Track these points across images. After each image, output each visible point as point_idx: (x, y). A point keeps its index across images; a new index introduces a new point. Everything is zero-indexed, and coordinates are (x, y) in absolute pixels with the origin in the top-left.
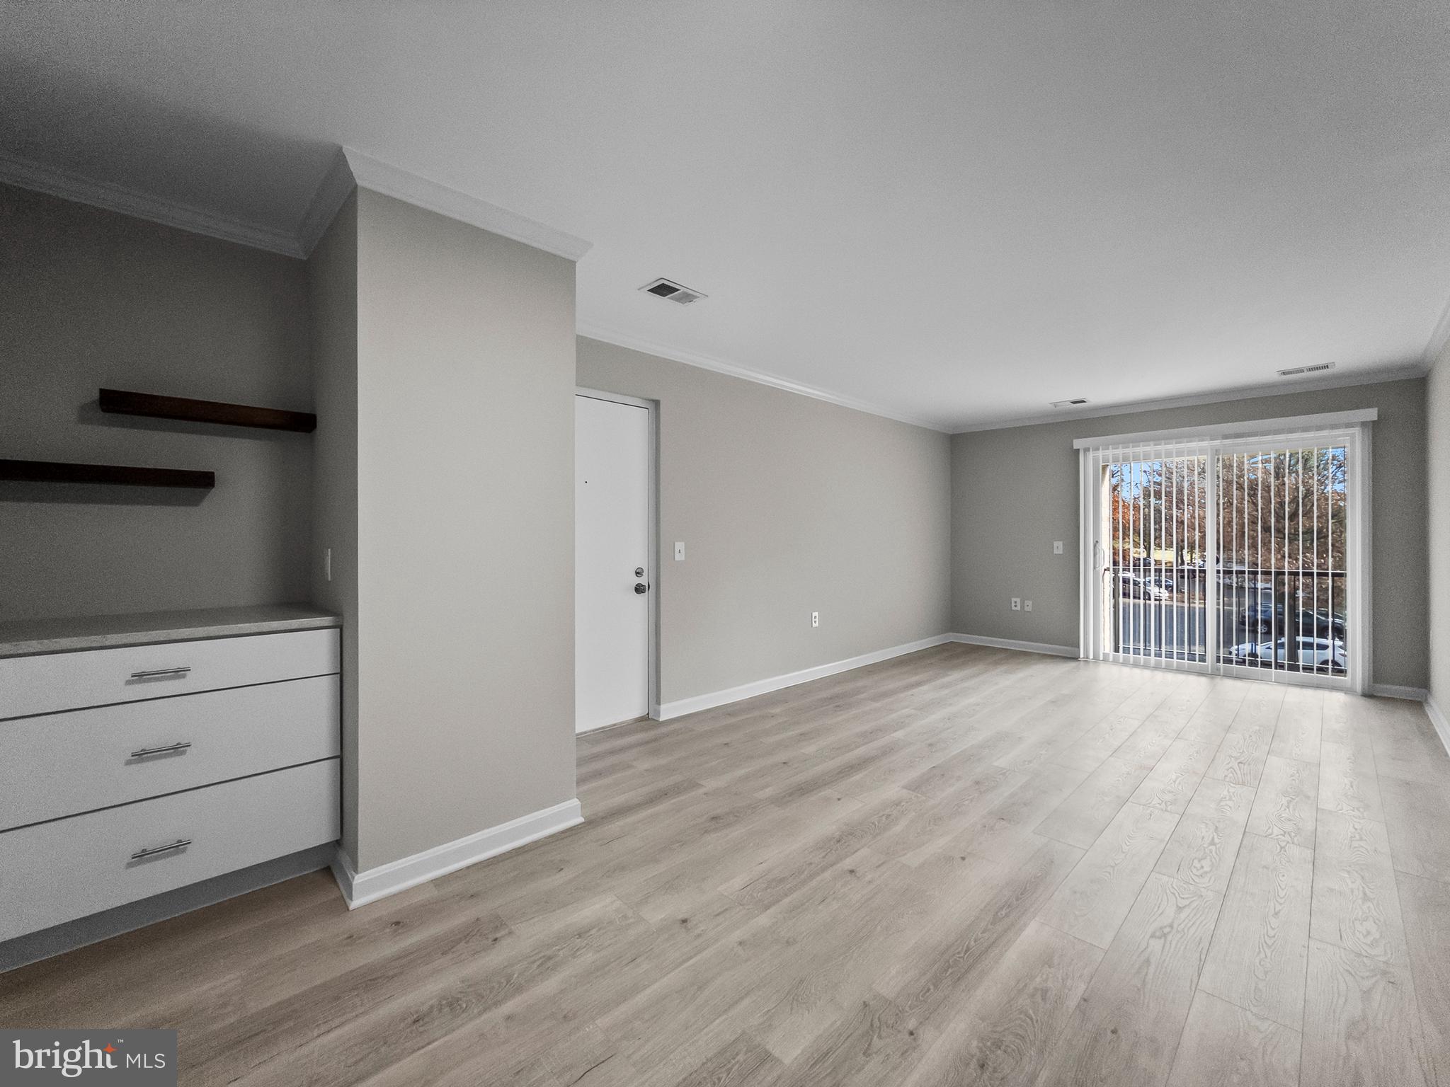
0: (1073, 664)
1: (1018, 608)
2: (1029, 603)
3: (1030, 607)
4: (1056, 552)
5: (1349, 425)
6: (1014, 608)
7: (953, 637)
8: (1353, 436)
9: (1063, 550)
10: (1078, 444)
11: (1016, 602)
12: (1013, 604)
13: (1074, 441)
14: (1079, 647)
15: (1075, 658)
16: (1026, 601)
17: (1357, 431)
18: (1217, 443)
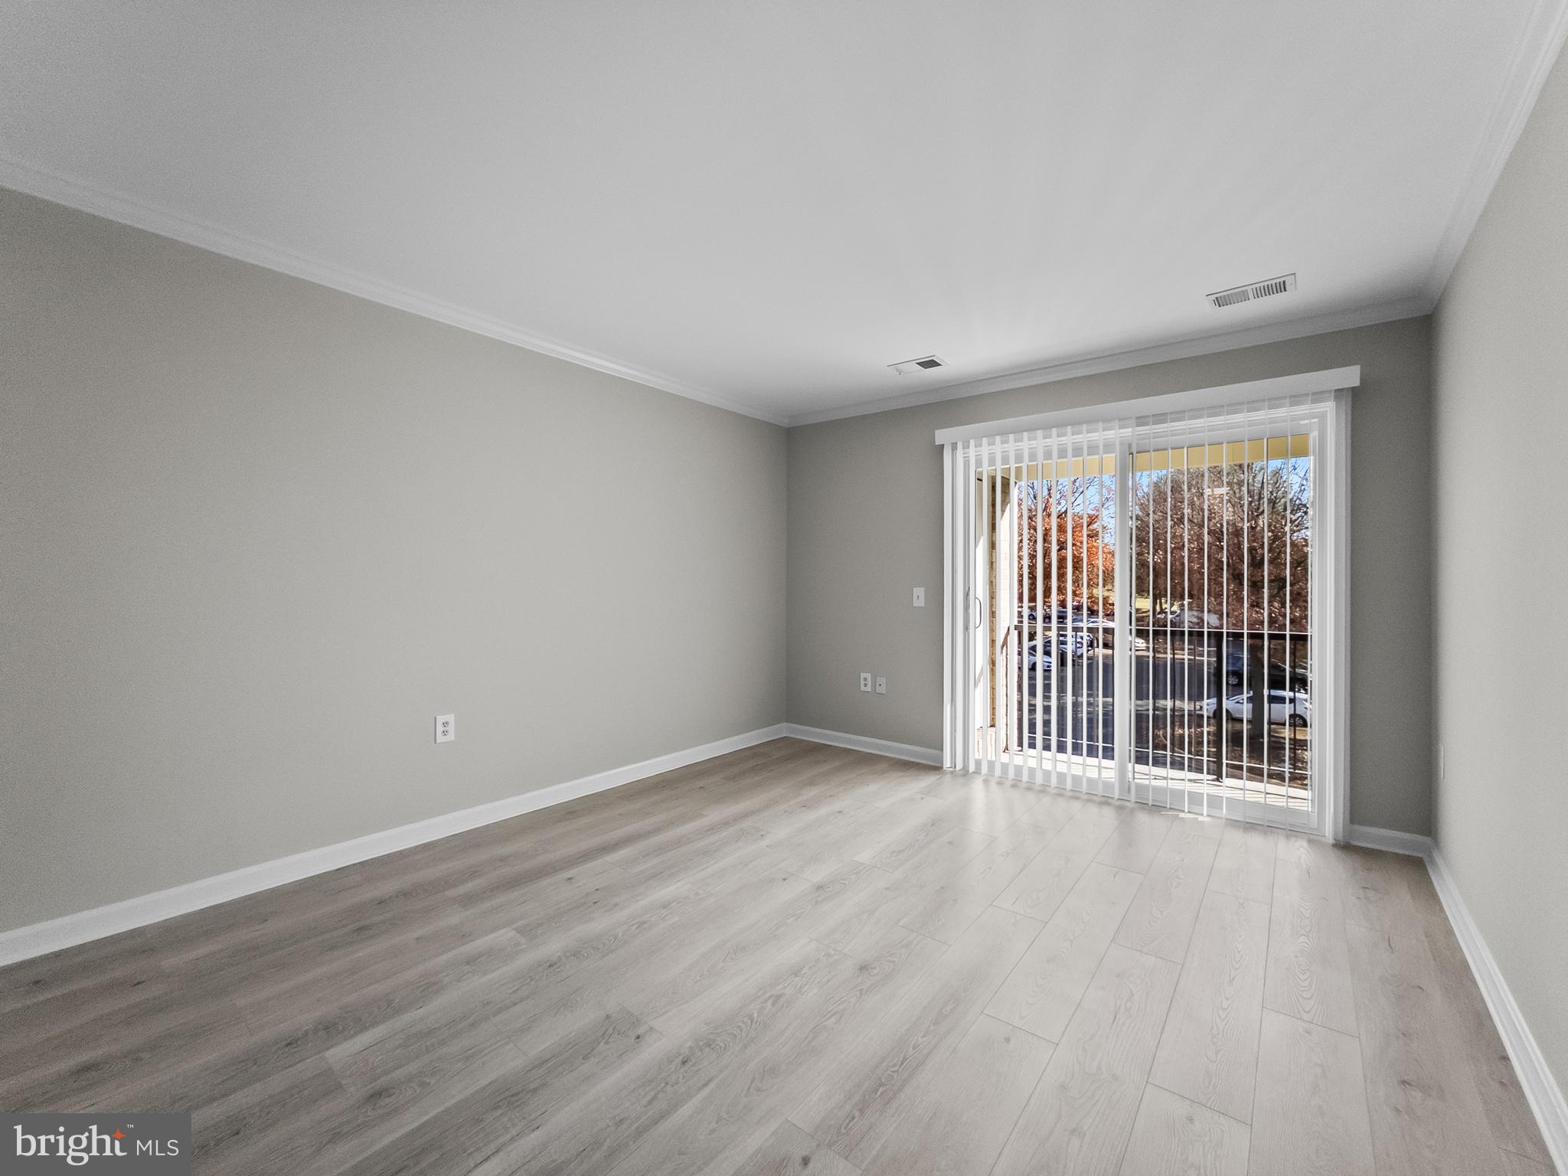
0: (928, 780)
1: (869, 689)
2: (882, 680)
3: (884, 686)
4: (916, 603)
5: (1318, 396)
6: (863, 688)
7: (783, 730)
8: (1322, 417)
9: (925, 603)
10: (942, 436)
11: (865, 679)
12: (862, 682)
13: (937, 432)
14: (942, 749)
15: (936, 768)
16: (878, 679)
17: (1329, 407)
18: (1127, 432)
